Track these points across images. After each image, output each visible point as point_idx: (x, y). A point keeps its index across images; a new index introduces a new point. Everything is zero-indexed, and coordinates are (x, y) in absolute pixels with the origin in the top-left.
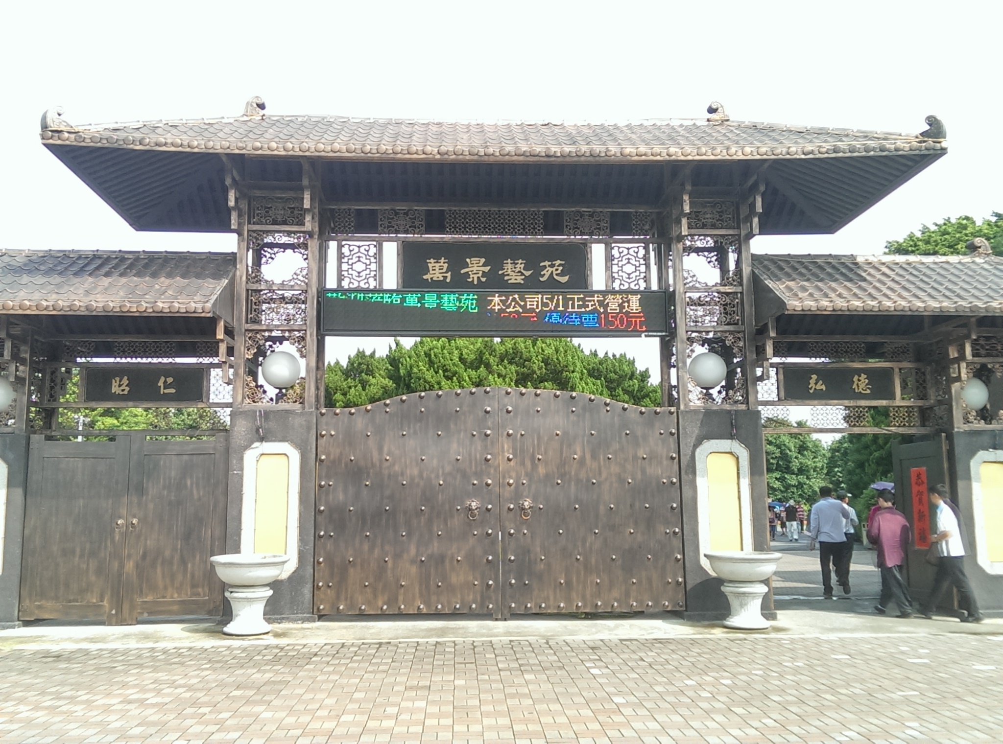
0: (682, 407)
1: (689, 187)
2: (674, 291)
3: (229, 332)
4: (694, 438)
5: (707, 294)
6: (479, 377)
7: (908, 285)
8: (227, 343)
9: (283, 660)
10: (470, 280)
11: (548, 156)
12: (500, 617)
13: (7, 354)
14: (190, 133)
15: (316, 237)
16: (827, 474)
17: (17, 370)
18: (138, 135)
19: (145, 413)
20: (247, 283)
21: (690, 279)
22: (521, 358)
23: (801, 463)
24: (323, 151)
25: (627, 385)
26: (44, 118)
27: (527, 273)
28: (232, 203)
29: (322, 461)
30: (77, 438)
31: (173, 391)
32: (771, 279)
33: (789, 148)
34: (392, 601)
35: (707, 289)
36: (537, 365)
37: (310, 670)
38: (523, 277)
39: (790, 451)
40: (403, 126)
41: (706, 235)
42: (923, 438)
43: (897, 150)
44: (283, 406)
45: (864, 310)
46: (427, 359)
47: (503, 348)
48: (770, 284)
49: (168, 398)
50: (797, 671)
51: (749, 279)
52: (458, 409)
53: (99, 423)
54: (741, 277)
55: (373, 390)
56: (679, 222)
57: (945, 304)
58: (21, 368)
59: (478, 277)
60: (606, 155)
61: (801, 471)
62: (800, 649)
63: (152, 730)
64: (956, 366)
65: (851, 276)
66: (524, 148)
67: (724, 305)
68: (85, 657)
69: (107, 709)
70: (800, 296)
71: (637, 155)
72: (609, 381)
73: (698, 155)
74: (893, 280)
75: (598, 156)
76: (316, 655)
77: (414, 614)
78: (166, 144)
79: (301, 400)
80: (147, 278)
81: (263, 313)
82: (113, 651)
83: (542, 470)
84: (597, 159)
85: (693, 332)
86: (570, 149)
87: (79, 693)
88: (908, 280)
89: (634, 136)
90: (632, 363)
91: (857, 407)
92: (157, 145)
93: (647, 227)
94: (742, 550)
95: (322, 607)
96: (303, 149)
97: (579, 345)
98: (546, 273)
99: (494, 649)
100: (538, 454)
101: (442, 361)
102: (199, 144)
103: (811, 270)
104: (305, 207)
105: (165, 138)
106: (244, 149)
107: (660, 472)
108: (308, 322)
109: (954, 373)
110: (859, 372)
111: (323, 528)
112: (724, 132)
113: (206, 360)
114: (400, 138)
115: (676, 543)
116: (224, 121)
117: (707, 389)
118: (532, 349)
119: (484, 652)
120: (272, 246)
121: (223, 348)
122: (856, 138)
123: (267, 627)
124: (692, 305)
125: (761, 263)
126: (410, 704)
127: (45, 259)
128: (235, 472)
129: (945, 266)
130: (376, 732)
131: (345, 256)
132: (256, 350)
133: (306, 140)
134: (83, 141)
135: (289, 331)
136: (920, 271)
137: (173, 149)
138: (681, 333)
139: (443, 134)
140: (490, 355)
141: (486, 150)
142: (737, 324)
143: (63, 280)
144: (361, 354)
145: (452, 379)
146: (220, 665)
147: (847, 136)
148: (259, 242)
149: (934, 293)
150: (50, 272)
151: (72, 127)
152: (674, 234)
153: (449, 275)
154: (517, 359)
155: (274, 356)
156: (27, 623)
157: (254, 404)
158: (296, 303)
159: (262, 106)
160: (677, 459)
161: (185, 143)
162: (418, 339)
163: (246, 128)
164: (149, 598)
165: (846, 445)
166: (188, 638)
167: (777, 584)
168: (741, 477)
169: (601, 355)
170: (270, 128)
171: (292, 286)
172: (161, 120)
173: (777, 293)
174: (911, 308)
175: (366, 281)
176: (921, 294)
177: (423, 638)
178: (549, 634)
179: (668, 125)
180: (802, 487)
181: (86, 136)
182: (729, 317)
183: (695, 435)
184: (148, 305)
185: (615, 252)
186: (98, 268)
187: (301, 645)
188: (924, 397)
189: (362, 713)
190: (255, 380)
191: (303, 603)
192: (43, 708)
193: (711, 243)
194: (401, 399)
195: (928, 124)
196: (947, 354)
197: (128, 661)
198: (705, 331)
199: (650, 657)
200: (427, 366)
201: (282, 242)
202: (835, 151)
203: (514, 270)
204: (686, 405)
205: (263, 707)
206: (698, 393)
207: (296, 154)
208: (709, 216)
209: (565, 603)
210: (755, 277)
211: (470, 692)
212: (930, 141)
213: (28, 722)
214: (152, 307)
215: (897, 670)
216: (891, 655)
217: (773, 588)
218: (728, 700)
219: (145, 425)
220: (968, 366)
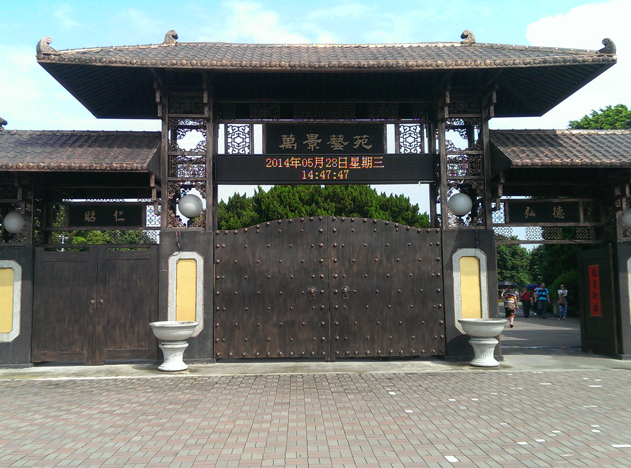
0: (444, 228)
1: (449, 87)
2: (439, 154)
3: (158, 182)
4: (451, 248)
5: (460, 155)
6: (311, 210)
7: (590, 149)
8: (157, 189)
9: (197, 386)
10: (309, 148)
11: (359, 67)
12: (329, 360)
13: (19, 197)
14: (131, 55)
15: (211, 121)
16: (529, 270)
17: (26, 207)
18: (98, 56)
19: (102, 234)
20: (168, 151)
21: (450, 146)
22: (338, 198)
23: (513, 263)
24: (216, 65)
25: (404, 215)
26: (39, 46)
27: (345, 144)
28: (158, 100)
29: (217, 263)
30: (61, 250)
31: (123, 219)
32: (501, 146)
33: (515, 60)
34: (262, 350)
35: (460, 152)
36: (348, 202)
37: (214, 393)
38: (343, 146)
39: (506, 256)
40: (266, 49)
41: (460, 118)
42: (597, 246)
43: (584, 61)
44: (192, 228)
45: (562, 165)
46: (279, 199)
47: (326, 192)
48: (502, 149)
49: (120, 224)
50: (519, 393)
51: (487, 146)
52: (302, 230)
53: (74, 240)
54: (482, 145)
55: (245, 219)
56: (443, 110)
57: (613, 161)
58: (28, 205)
59: (314, 146)
60: (397, 66)
61: (514, 268)
62: (520, 379)
63: (120, 430)
64: (619, 200)
65: (553, 143)
66: (344, 62)
67: (471, 163)
68: (74, 385)
69: (90, 417)
70: (521, 157)
71: (417, 66)
72: (393, 212)
73: (456, 65)
74: (580, 145)
75: (392, 67)
76: (217, 383)
77: (275, 358)
78: (116, 62)
79: (204, 225)
80: (106, 149)
81: (179, 170)
82: (91, 381)
83: (355, 268)
84: (391, 68)
85: (451, 180)
86: (374, 63)
87: (73, 407)
88: (589, 146)
89: (414, 54)
90: (408, 200)
91: (555, 227)
92: (110, 62)
93: (422, 113)
94: (482, 317)
95: (219, 354)
96: (203, 64)
97: (375, 189)
98: (358, 143)
99: (327, 379)
100: (353, 258)
101: (288, 200)
102: (136, 62)
103: (527, 140)
104: (204, 102)
105: (115, 58)
106: (166, 64)
107: (430, 269)
108: (207, 176)
109: (618, 205)
110: (557, 204)
111: (219, 305)
112: (472, 51)
113: (143, 200)
114: (264, 56)
115: (440, 313)
116: (152, 47)
117: (460, 216)
118: (345, 193)
119: (321, 381)
120: (183, 127)
121: (154, 193)
122: (558, 53)
123: (185, 366)
124: (451, 163)
125: (495, 135)
126: (278, 414)
127: (41, 136)
128: (163, 270)
129: (613, 136)
130: (259, 431)
131: (230, 133)
132: (174, 194)
133: (205, 59)
134: (64, 60)
135: (195, 181)
136: (597, 140)
137: (120, 65)
138: (444, 180)
139: (292, 54)
140: (319, 196)
141: (320, 64)
142: (479, 175)
143: (53, 149)
144: (237, 196)
145: (295, 212)
146: (158, 390)
147: (552, 52)
148: (175, 125)
149: (606, 154)
150: (44, 144)
151: (56, 51)
152: (440, 117)
153: (295, 145)
154: (335, 199)
155: (186, 197)
156: (37, 364)
157: (175, 228)
158: (199, 163)
159: (175, 37)
160: (441, 261)
161: (128, 61)
162: (273, 186)
163: (165, 51)
164: (111, 349)
165: (541, 251)
166: (136, 373)
167: (503, 338)
168: (481, 272)
169: (388, 196)
170: (181, 51)
171: (197, 153)
172: (112, 47)
173: (506, 155)
174: (592, 163)
175: (243, 149)
176: (598, 154)
177: (282, 373)
178: (361, 370)
179: (436, 46)
180: (514, 278)
181: (65, 57)
182: (474, 170)
183: (452, 246)
184: (107, 165)
185: (401, 129)
186: (74, 142)
187: (207, 377)
188: (598, 220)
189: (249, 419)
190: (175, 213)
191: (207, 351)
192: (50, 417)
193: (462, 122)
194: (266, 224)
195: (604, 44)
196: (614, 193)
197: (101, 387)
198: (458, 180)
199: (425, 384)
200: (279, 203)
201: (190, 124)
202: (544, 62)
203: (336, 141)
204: (447, 227)
205: (187, 416)
206: (454, 219)
207: (198, 67)
208: (461, 105)
209: (370, 351)
210: (491, 144)
211: (315, 406)
212: (605, 55)
213: (42, 426)
214: (110, 167)
215: (582, 392)
216: (577, 382)
217: (501, 341)
218: (477, 411)
219: (102, 242)
220: (626, 200)
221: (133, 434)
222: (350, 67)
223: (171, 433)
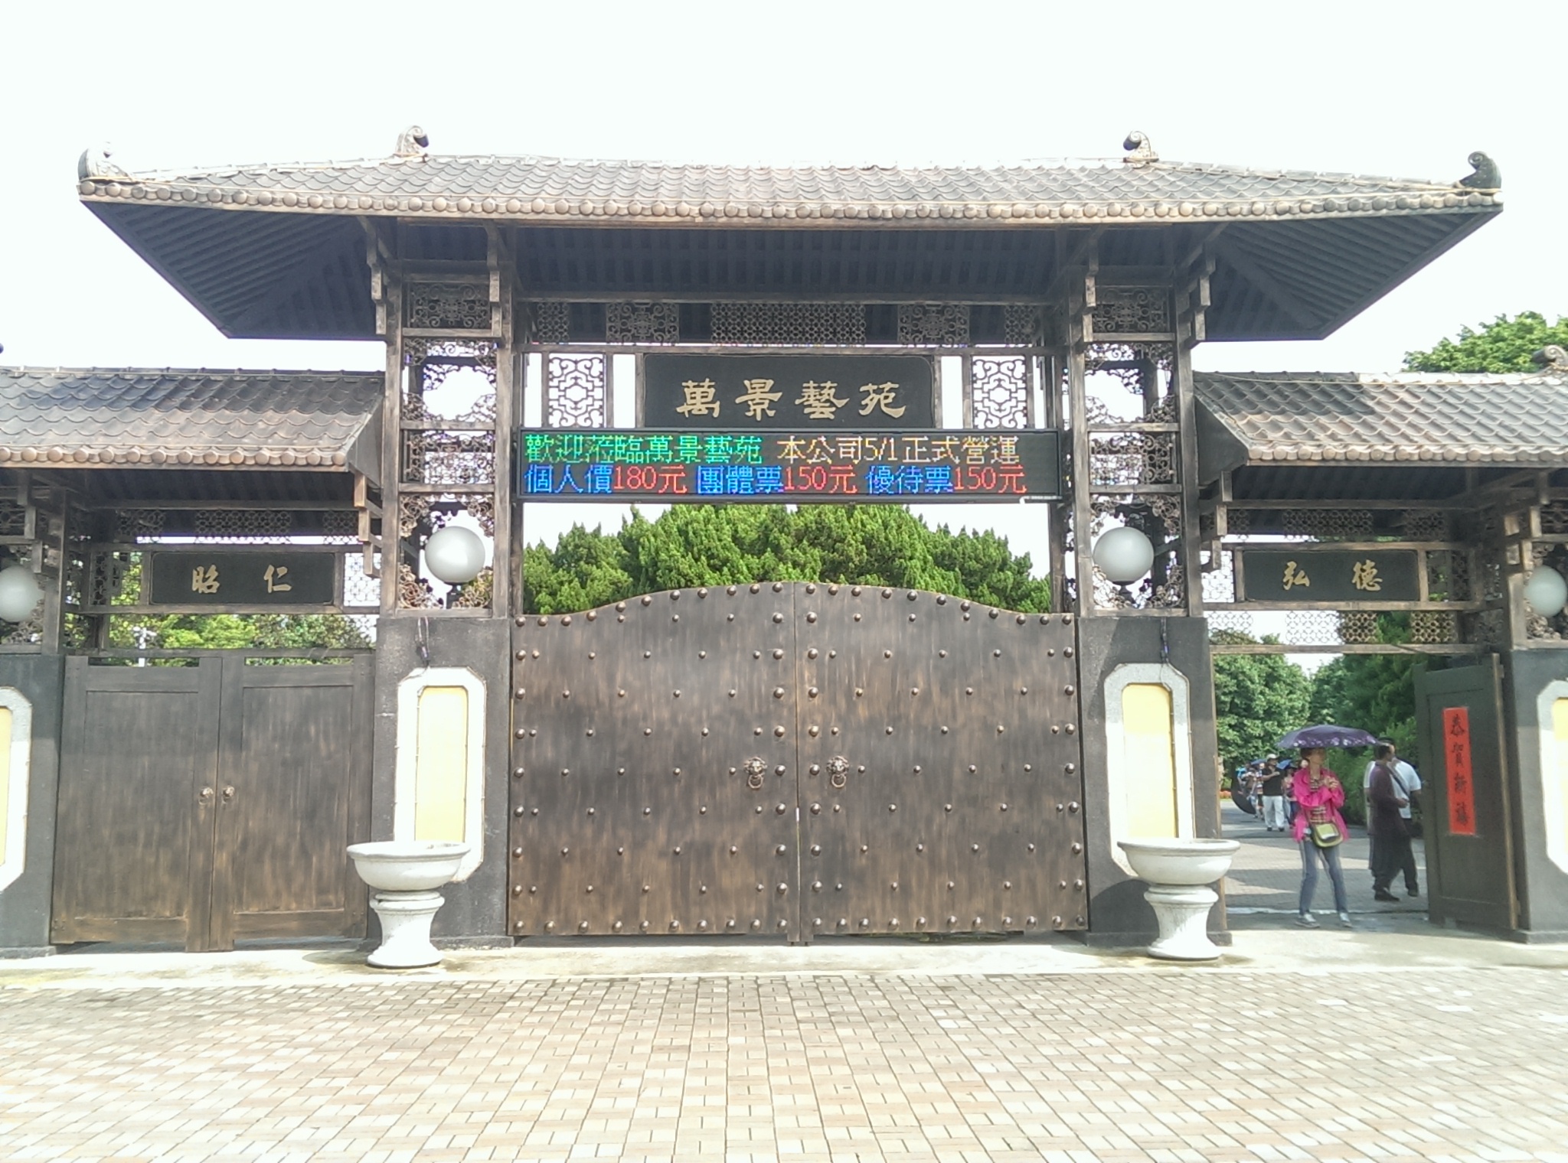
0: (1083, 613)
1: (1094, 267)
2: (1071, 430)
3: (374, 496)
4: (1102, 662)
5: (1122, 435)
6: (763, 567)
7: (1440, 421)
8: (371, 513)
9: (462, 1005)
10: (750, 414)
11: (872, 218)
12: (798, 940)
13: (29, 531)
14: (312, 184)
15: (509, 346)
16: (1310, 719)
17: (45, 556)
18: (230, 188)
19: (242, 624)
20: (401, 419)
21: (1096, 412)
22: (829, 537)
23: (1269, 702)
24: (520, 211)
25: (995, 580)
26: (83, 161)
27: (840, 403)
28: (377, 294)
29: (519, 697)
30: (137, 662)
31: (287, 588)
32: (1224, 412)
33: (1253, 203)
34: (630, 914)
35: (1123, 426)
36: (854, 549)
37: (503, 1021)
38: (833, 409)
39: (1253, 683)
40: (644, 172)
41: (1121, 343)
42: (1464, 660)
43: (1423, 206)
44: (458, 611)
45: (1371, 460)
46: (682, 539)
47: (800, 522)
48: (1223, 418)
49: (279, 599)
50: (1263, 1024)
51: (1189, 411)
52: (732, 616)
53: (172, 639)
54: (1177, 409)
55: (598, 587)
56: (1078, 322)
57: (1499, 450)
58: (51, 552)
59: (763, 410)
60: (965, 216)
61: (1270, 713)
62: (1268, 990)
63: (260, 1112)
64: (1516, 547)
65: (1350, 405)
66: (835, 205)
67: (1150, 452)
68: (154, 1001)
69: (189, 1080)
70: (1270, 438)
71: (1013, 216)
72: (967, 573)
73: (1109, 215)
74: (1417, 412)
75: (952, 217)
76: (512, 997)
77: (664, 935)
78: (273, 201)
79: (486, 601)
80: (246, 412)
81: (427, 466)
82: (197, 992)
83: (862, 711)
84: (950, 222)
85: (1101, 494)
86: (908, 207)
87: (147, 1056)
88: (1440, 413)
89: (1005, 185)
90: (1003, 544)
91: (1359, 612)
92: (259, 202)
93: (1028, 330)
94: (1177, 836)
95: (520, 924)
96: (489, 208)
97: (921, 517)
98: (870, 403)
99: (789, 989)
100: (857, 686)
101: (706, 542)
102: (325, 201)
103: (1287, 396)
104: (491, 299)
105: (272, 192)
106: (395, 208)
107: (1048, 714)
108: (497, 481)
109: (1513, 558)
110: (1362, 557)
111: (522, 801)
112: (1150, 179)
113: (338, 540)
114: (639, 190)
115: (1074, 824)
116: (364, 164)
117: (1123, 584)
118: (846, 523)
119: (774, 994)
120: (439, 360)
121: (364, 521)
122: (1359, 187)
123: (436, 955)
124: (1099, 453)
125: (1209, 385)
126: (659, 1073)
127: (86, 381)
128: (385, 715)
129: (1499, 390)
130: (607, 1116)
131: (554, 377)
132: (415, 525)
133: (493, 195)
134: (145, 197)
135: (468, 494)
136: (1460, 399)
137: (284, 209)
138: (1083, 497)
139: (707, 184)
140: (781, 531)
141: (775, 209)
142: (1170, 482)
143: (115, 414)
144: (578, 532)
145: (721, 571)
146: (363, 1013)
147: (1345, 184)
148: (419, 355)
149: (1481, 432)
150: (95, 402)
151: (126, 175)
152: (1071, 339)
153: (717, 406)
154: (822, 539)
155: (444, 533)
156: (63, 949)
157: (414, 608)
158: (477, 450)
159: (423, 142)
160: (1075, 693)
161: (304, 200)
162: (668, 507)
163: (397, 175)
164: (253, 910)
165: (1340, 673)
166: (313, 971)
167: (1232, 888)
168: (1176, 722)
169: (955, 532)
170: (436, 175)
171: (472, 424)
172: (266, 164)
173: (1234, 433)
174: (1446, 456)
175: (587, 415)
176: (1460, 433)
177: (678, 972)
178: (875, 966)
179: (1061, 168)
180: (1271, 738)
181: (148, 189)
182: (1157, 471)
183: (1103, 657)
184: (247, 454)
185: (978, 369)
186: (169, 396)
187: (488, 982)
188: (1464, 596)
189: (586, 1087)
190: (415, 571)
191: (491, 918)
192: (90, 1079)
193: (1129, 355)
194: (643, 601)
195: (1473, 165)
196: (1502, 529)
197: (221, 1006)
198: (1119, 494)
199: (1033, 1001)
200: (682, 549)
201: (455, 355)
202: (1326, 209)
203: (818, 397)
204: (1090, 610)
205: (431, 1078)
206: (1108, 591)
207: (477, 216)
208: (1126, 312)
209: (899, 919)
210: (1198, 409)
211: (753, 1055)
212: (1476, 192)
213: (69, 1101)
214: (254, 457)
215: (1420, 1023)
216: (1411, 999)
217: (1227, 896)
218: (1155, 1068)
219: (242, 643)
220: (1534, 548)
221: (292, 1121)
222: (850, 218)
223: (387, 1120)
